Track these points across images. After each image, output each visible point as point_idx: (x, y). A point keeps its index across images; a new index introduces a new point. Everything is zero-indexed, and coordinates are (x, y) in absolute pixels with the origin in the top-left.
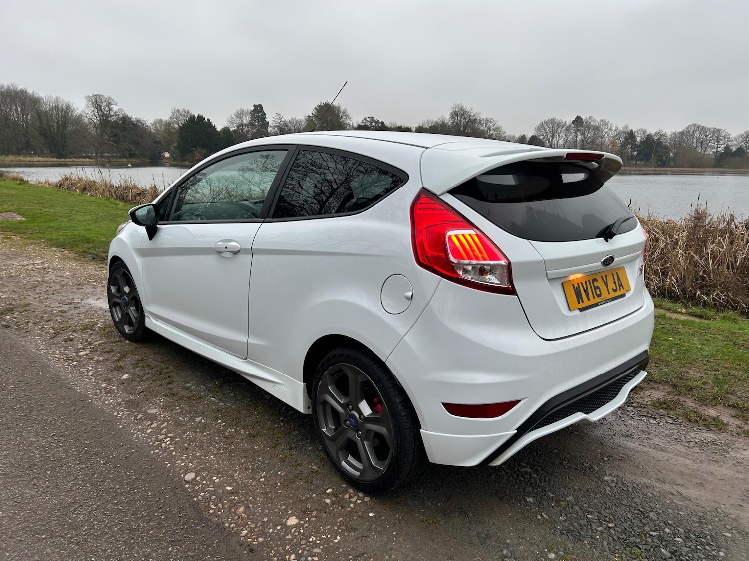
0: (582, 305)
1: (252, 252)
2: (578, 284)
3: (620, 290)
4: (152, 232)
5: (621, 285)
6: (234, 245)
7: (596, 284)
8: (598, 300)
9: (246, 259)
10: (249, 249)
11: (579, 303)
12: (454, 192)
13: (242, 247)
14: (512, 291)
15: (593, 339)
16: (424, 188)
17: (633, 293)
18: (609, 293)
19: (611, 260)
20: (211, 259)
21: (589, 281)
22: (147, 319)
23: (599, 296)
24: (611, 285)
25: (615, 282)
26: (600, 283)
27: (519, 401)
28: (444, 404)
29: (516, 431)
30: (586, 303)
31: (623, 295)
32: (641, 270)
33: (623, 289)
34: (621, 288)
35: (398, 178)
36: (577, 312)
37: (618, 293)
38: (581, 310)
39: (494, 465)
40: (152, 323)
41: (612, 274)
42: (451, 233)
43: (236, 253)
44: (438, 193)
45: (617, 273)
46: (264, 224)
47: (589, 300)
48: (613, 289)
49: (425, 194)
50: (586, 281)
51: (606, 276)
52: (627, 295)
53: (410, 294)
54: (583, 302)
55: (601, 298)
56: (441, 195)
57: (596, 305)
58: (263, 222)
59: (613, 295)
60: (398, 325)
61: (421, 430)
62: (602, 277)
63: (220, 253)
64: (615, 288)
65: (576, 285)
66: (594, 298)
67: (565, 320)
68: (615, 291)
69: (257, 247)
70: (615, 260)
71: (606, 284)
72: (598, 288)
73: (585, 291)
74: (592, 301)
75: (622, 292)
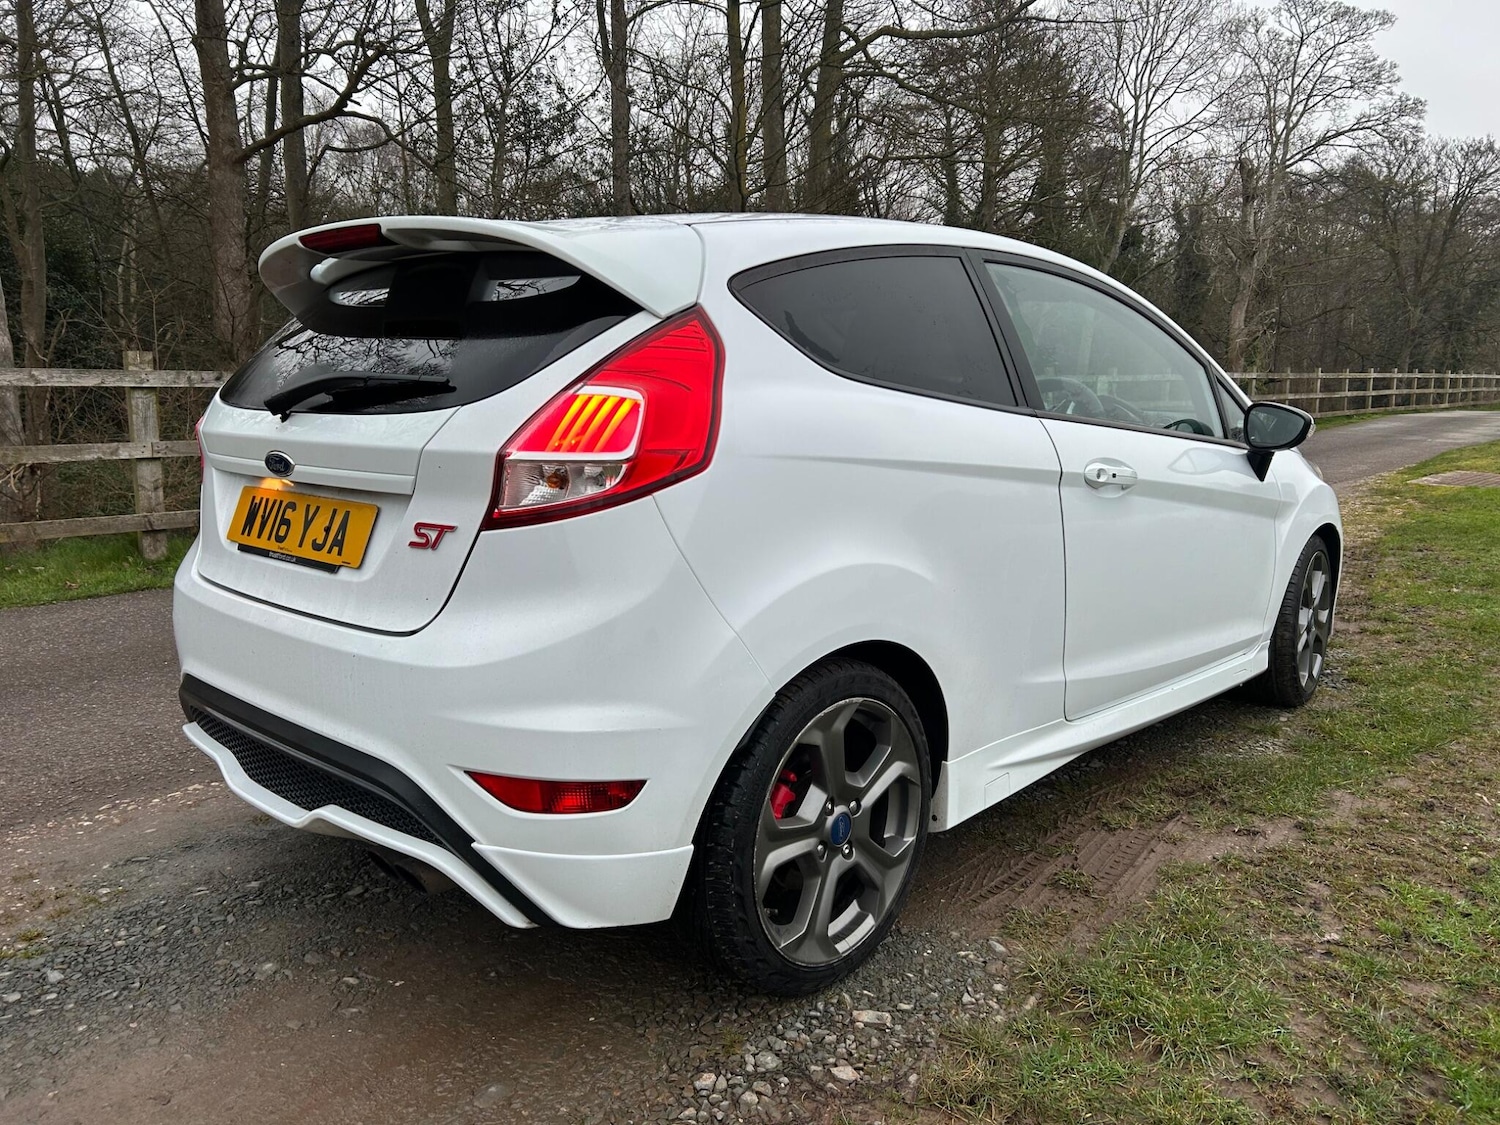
0: (246, 541)
2: (261, 498)
3: (329, 552)
5: (339, 543)
7: (288, 514)
8: (273, 545)
11: (243, 533)
17: (373, 578)
18: (300, 546)
21: (281, 502)
23: (280, 539)
24: (316, 532)
25: (327, 530)
26: (297, 517)
30: (253, 540)
31: (332, 569)
33: (340, 553)
34: (336, 549)
36: (235, 548)
37: (322, 556)
38: (243, 548)
41: (337, 506)
45: (348, 513)
47: (260, 536)
48: (314, 541)
50: (274, 500)
51: (318, 508)
52: (344, 574)
54: (249, 534)
55: (282, 545)
57: (264, 553)
59: (308, 552)
62: (308, 506)
64: (320, 541)
65: (257, 500)
66: (269, 539)
68: (317, 547)
70: (298, 468)
71: (308, 524)
72: (288, 523)
73: (263, 517)
74: (262, 543)
75: (332, 558)
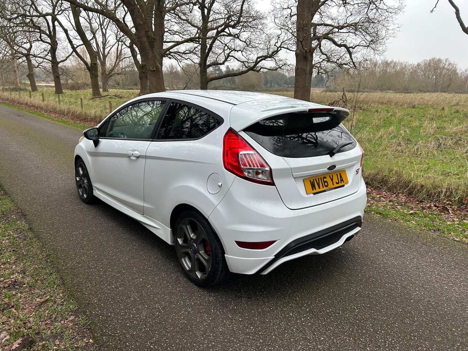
0: (315, 191)
1: (146, 157)
2: (313, 180)
3: (341, 183)
4: (96, 143)
5: (342, 180)
6: (137, 153)
7: (325, 180)
8: (325, 188)
9: (142, 161)
10: (143, 156)
11: (313, 190)
12: (245, 130)
13: (141, 154)
14: (273, 184)
15: (320, 210)
16: (230, 127)
17: (351, 184)
18: (333, 185)
19: (334, 166)
20: (125, 160)
21: (321, 178)
22: (94, 191)
23: (326, 186)
24: (335, 180)
25: (338, 179)
26: (328, 180)
27: (275, 241)
28: (236, 242)
29: (274, 257)
30: (318, 190)
31: (343, 186)
32: (357, 172)
33: (344, 182)
34: (342, 182)
35: (219, 121)
36: (312, 195)
37: (340, 184)
38: (314, 194)
39: (263, 274)
40: (96, 193)
41: (337, 174)
42: (242, 152)
43: (138, 157)
44: (237, 131)
45: (340, 174)
46: (152, 142)
47: (319, 188)
48: (336, 182)
49: (231, 131)
50: (319, 179)
51: (332, 175)
52: (346, 186)
53: (220, 184)
54: (315, 189)
55: (328, 187)
56: (239, 132)
57: (325, 191)
58: (152, 141)
59: (336, 185)
60: (214, 200)
61: (225, 255)
62: (330, 176)
63: (129, 157)
64: (338, 182)
65: (312, 180)
66: (323, 187)
67: (303, 199)
68: (337, 183)
69: (148, 155)
70: (337, 167)
71: (332, 180)
72: (326, 182)
73: (317, 184)
74: (322, 189)
75: (342, 184)
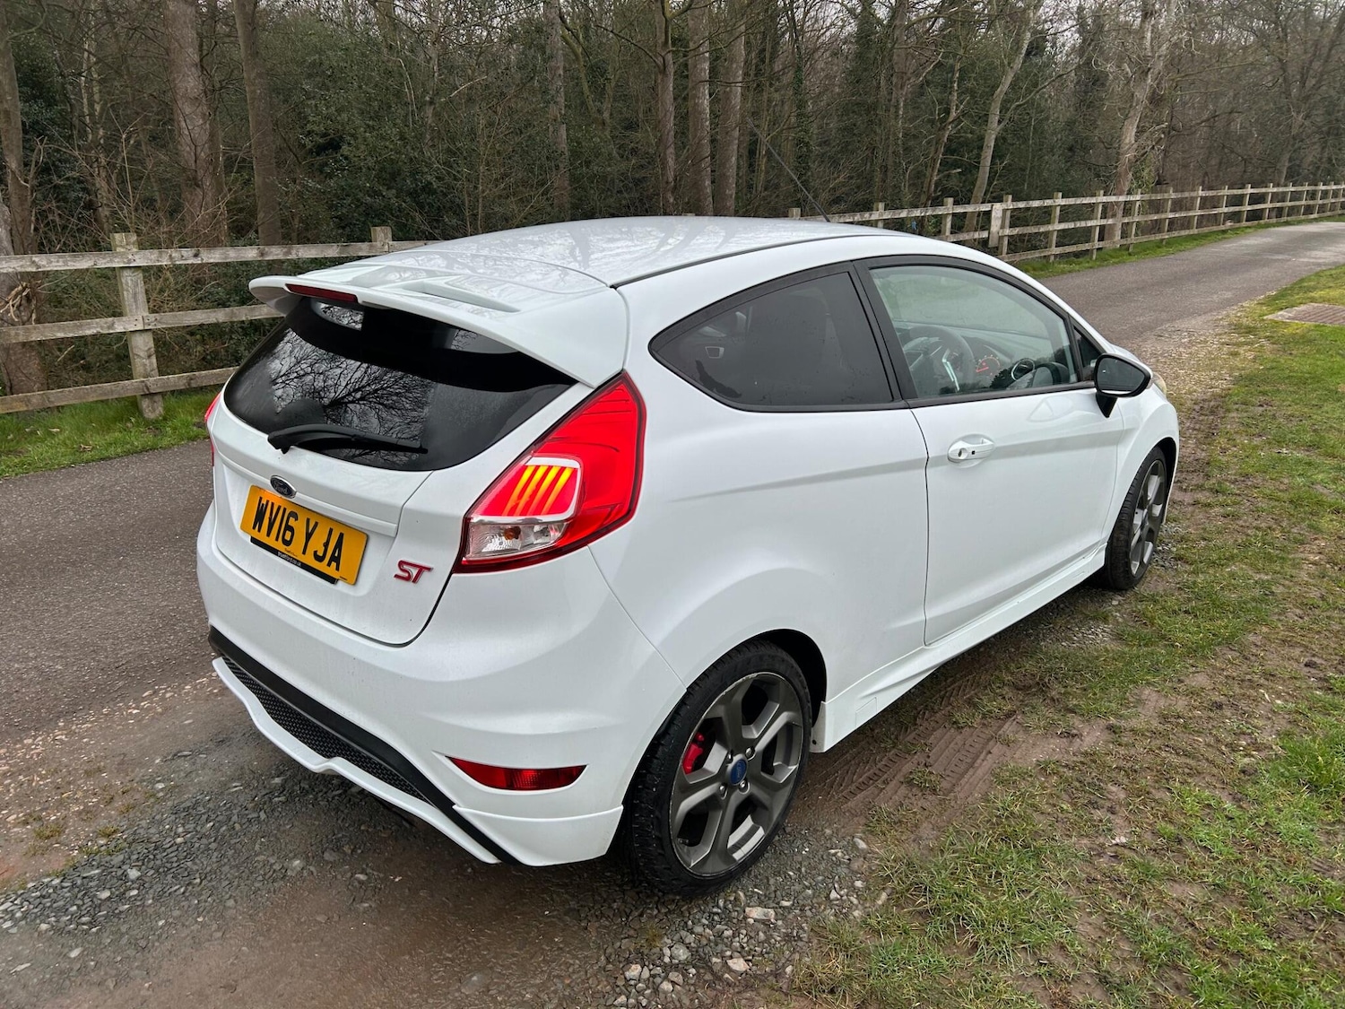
0: (257, 534)
2: (268, 502)
3: (329, 565)
5: (336, 559)
7: (292, 522)
8: (279, 546)
11: (254, 528)
18: (304, 553)
21: (285, 510)
23: (287, 543)
24: (317, 544)
25: (326, 545)
26: (299, 527)
30: (263, 536)
31: (333, 581)
33: (337, 569)
34: (334, 564)
36: (249, 539)
37: (322, 567)
38: (254, 540)
41: (331, 531)
45: (341, 536)
47: (268, 535)
48: (315, 552)
50: (279, 507)
51: (316, 524)
52: (341, 586)
54: (259, 531)
55: (288, 548)
57: (275, 552)
59: (310, 560)
62: (308, 520)
65: (264, 502)
66: (277, 539)
68: (318, 558)
71: (309, 536)
72: (292, 529)
73: (270, 519)
74: (271, 541)
75: (331, 571)
